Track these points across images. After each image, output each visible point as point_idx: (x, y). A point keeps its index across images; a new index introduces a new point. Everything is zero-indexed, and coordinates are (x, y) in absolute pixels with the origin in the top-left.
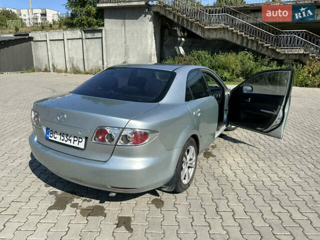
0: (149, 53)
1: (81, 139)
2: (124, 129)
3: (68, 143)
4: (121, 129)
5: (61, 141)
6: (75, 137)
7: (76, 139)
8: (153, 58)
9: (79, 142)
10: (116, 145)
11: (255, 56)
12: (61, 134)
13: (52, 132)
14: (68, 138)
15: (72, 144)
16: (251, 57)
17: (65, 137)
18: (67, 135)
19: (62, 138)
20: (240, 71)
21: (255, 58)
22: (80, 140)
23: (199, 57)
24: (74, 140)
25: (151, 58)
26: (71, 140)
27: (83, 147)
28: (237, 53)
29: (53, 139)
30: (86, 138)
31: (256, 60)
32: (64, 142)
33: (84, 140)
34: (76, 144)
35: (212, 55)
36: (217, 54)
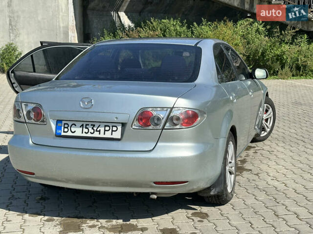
0: (62, 25)
1: (116, 127)
2: (172, 109)
3: (96, 135)
4: (169, 110)
5: (84, 135)
6: (105, 126)
7: (107, 128)
8: (70, 33)
9: (112, 131)
10: (163, 129)
11: (268, 27)
12: (83, 125)
13: (66, 126)
14: (95, 129)
15: (102, 135)
16: (261, 28)
17: (90, 129)
18: (94, 126)
19: (86, 130)
20: (244, 55)
21: (269, 30)
22: (115, 129)
23: (165, 31)
24: (105, 130)
25: (66, 34)
26: (99, 131)
27: (119, 137)
28: (235, 22)
29: (69, 134)
30: (124, 125)
31: (270, 34)
32: (89, 135)
33: (120, 128)
34: (108, 135)
35: (188, 27)
36: (199, 25)
